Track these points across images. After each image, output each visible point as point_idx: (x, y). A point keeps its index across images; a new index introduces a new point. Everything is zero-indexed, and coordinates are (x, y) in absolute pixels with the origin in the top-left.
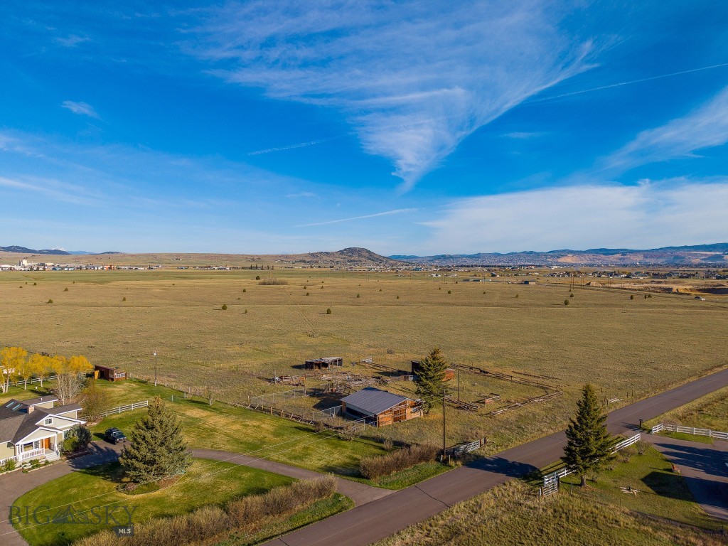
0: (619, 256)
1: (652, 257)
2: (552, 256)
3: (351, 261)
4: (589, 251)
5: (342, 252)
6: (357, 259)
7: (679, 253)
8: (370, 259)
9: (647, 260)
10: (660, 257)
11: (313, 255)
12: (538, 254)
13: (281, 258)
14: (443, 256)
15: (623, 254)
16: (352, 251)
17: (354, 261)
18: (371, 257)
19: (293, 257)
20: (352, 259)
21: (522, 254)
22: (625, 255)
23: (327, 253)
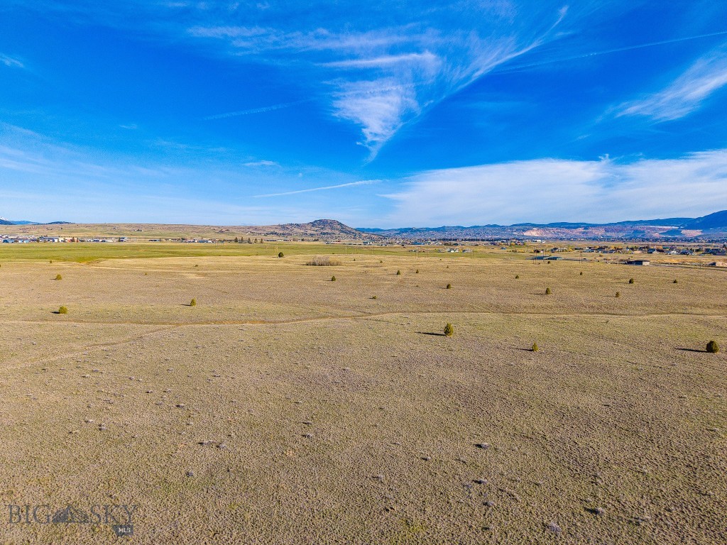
0: (581, 230)
1: (612, 231)
2: (517, 230)
3: (324, 234)
4: (552, 225)
5: (313, 224)
6: (330, 231)
7: (638, 227)
8: (343, 232)
9: (608, 234)
10: (621, 231)
11: (283, 227)
12: (503, 228)
13: (251, 230)
14: (410, 229)
15: (586, 228)
16: (322, 223)
17: (327, 233)
18: (343, 229)
19: (263, 228)
20: (325, 231)
21: (486, 228)
22: (587, 229)
23: (298, 225)
